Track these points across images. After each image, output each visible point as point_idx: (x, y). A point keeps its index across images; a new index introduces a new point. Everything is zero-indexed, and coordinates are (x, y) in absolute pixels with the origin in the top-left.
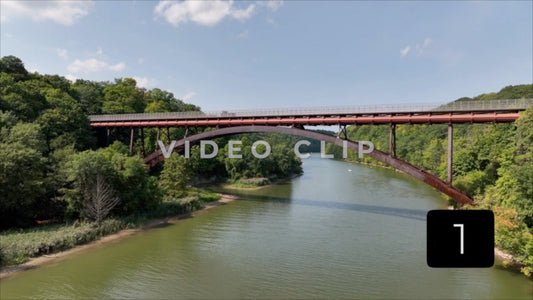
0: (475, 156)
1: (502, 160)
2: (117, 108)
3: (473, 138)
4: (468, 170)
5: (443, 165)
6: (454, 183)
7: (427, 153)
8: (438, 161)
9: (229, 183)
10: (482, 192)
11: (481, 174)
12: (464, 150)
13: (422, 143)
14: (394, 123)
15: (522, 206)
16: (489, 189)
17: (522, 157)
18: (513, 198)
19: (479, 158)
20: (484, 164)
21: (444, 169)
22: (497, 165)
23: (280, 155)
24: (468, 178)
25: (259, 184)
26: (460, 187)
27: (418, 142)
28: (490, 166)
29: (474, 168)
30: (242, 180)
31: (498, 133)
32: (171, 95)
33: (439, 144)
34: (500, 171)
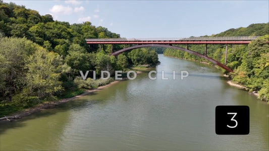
0: (235, 56)
1: (243, 57)
2: (90, 35)
3: (234, 49)
4: (232, 61)
5: (222, 59)
6: (227, 66)
7: (215, 54)
8: (220, 57)
9: (134, 67)
10: (237, 68)
11: (236, 62)
12: (231, 53)
13: (213, 50)
14: (207, 44)
15: (248, 71)
16: (239, 67)
17: (249, 56)
18: (245, 69)
19: (236, 56)
20: (238, 59)
21: (223, 60)
22: (242, 59)
23: (153, 55)
24: (232, 64)
25: (147, 67)
26: (229, 67)
27: (211, 50)
28: (240, 59)
29: (234, 60)
30: (139, 65)
31: (244, 47)
32: (107, 29)
33: (221, 51)
34: (242, 61)
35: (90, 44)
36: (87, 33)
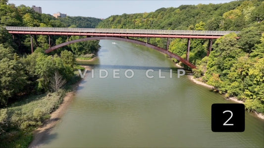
25: (92, 57)
30: (82, 55)
35: (14, 34)
36: (5, 17)
